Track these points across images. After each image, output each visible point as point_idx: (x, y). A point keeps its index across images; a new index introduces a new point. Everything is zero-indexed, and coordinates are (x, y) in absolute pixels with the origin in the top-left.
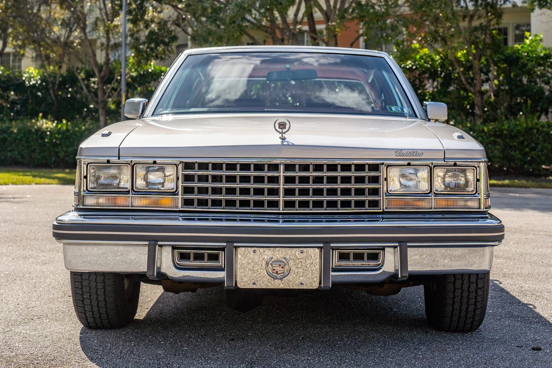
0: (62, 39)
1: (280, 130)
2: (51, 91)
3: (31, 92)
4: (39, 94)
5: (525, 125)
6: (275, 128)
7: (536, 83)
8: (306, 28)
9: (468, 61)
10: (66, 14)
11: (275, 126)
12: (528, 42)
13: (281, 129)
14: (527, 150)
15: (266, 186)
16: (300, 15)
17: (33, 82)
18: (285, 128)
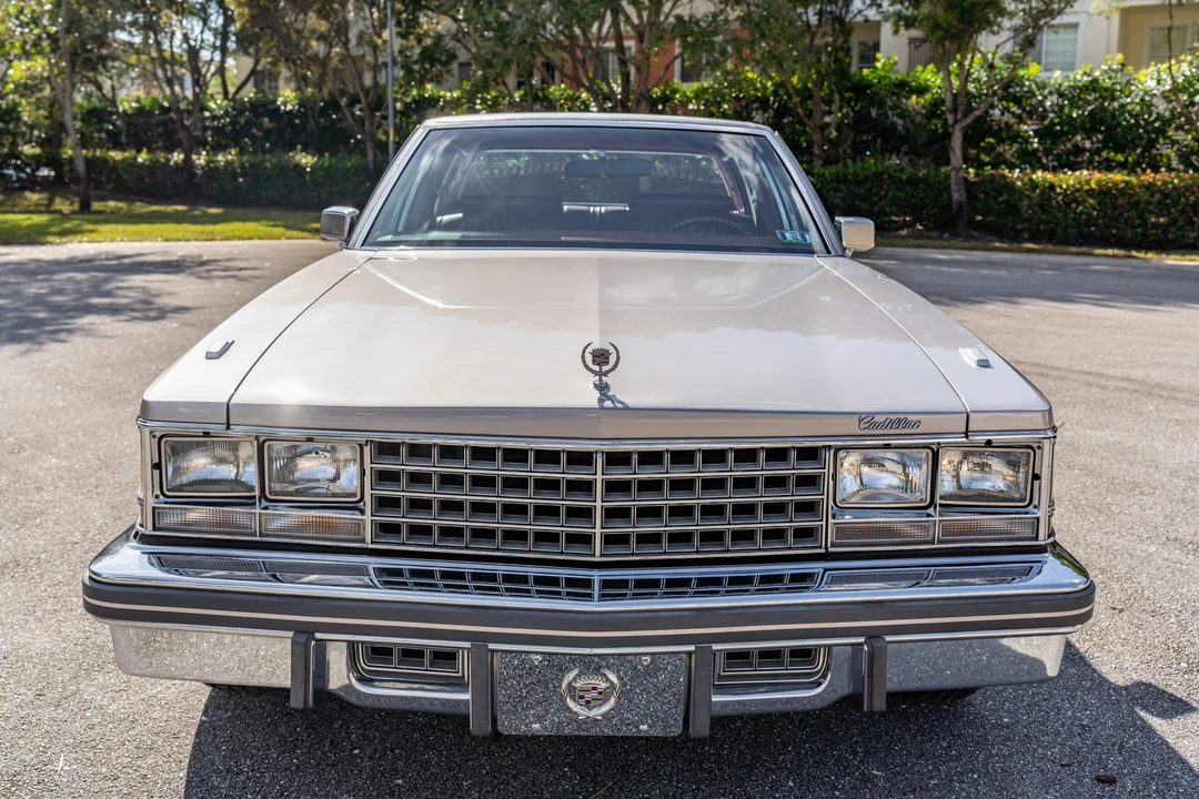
0: (321, 55)
1: (596, 368)
2: (311, 119)
3: (289, 120)
4: (297, 121)
5: (874, 169)
6: (584, 362)
7: (887, 117)
8: (611, 44)
9: (805, 88)
10: (323, 26)
11: (583, 357)
12: (879, 65)
13: (598, 364)
14: (875, 199)
15: (563, 501)
16: (605, 29)
17: (289, 107)
18: (607, 363)
